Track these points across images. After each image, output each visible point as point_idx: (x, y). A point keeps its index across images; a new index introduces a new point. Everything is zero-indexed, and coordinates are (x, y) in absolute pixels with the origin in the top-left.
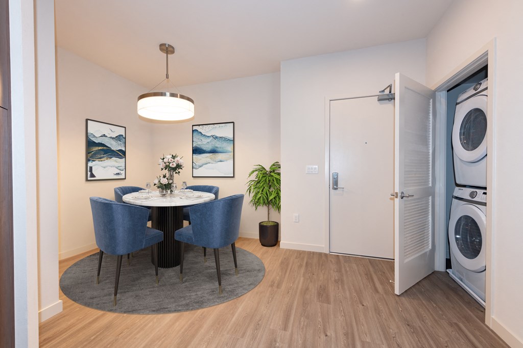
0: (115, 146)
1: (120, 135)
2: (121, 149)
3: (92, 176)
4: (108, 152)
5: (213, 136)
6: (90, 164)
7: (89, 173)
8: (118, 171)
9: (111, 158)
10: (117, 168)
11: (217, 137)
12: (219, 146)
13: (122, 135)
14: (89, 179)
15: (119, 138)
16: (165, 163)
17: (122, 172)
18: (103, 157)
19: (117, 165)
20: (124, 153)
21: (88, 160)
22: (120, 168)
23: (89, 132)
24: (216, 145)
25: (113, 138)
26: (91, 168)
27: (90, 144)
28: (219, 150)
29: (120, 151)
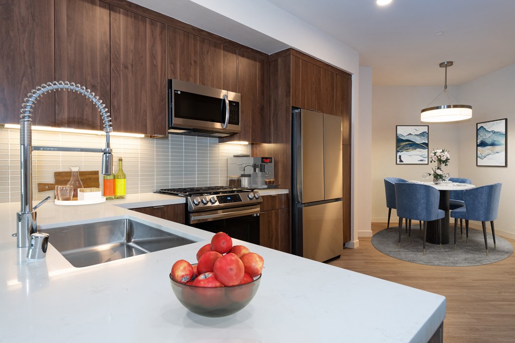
0: (419, 141)
1: (424, 132)
2: (424, 142)
3: (401, 161)
4: (413, 145)
5: (492, 131)
6: (399, 154)
7: (398, 160)
8: (422, 159)
9: (415, 149)
10: (421, 156)
11: (495, 132)
12: (496, 140)
13: (426, 132)
14: (398, 163)
15: (422, 134)
16: (437, 157)
17: (425, 159)
18: (409, 149)
19: (421, 154)
20: (427, 145)
21: (397, 152)
22: (424, 156)
23: (398, 133)
24: (495, 139)
25: (417, 135)
26: (400, 156)
27: (399, 141)
28: (496, 143)
29: (424, 143)
